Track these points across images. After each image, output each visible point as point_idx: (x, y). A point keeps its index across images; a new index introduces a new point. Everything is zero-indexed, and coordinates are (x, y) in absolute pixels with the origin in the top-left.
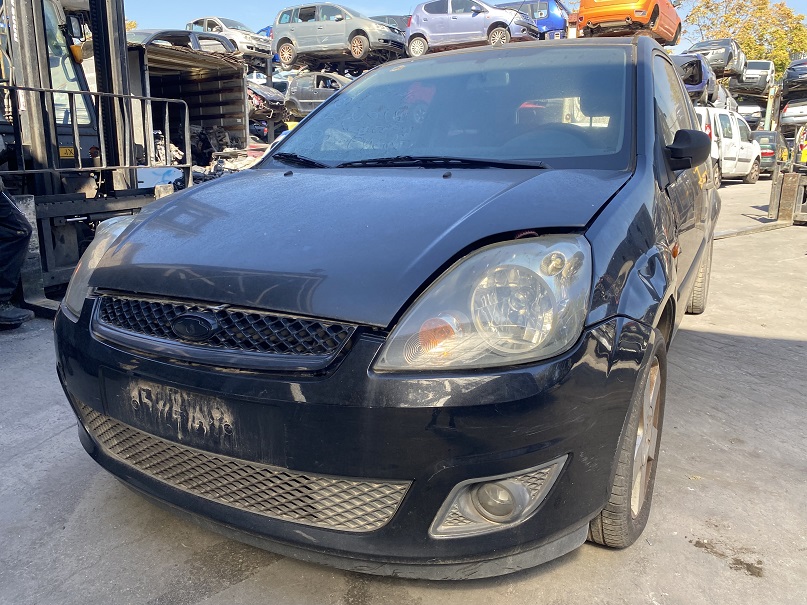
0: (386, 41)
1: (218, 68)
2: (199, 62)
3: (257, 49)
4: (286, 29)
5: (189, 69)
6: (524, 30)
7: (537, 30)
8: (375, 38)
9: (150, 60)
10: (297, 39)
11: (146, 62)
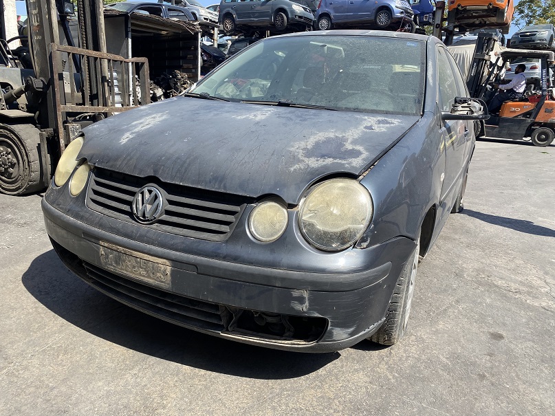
0: (300, 17)
1: (180, 32)
2: (167, 27)
3: (211, 20)
4: (229, 7)
5: (160, 32)
6: (402, 13)
7: (412, 12)
8: (292, 14)
9: (132, 24)
10: (237, 14)
11: (130, 26)
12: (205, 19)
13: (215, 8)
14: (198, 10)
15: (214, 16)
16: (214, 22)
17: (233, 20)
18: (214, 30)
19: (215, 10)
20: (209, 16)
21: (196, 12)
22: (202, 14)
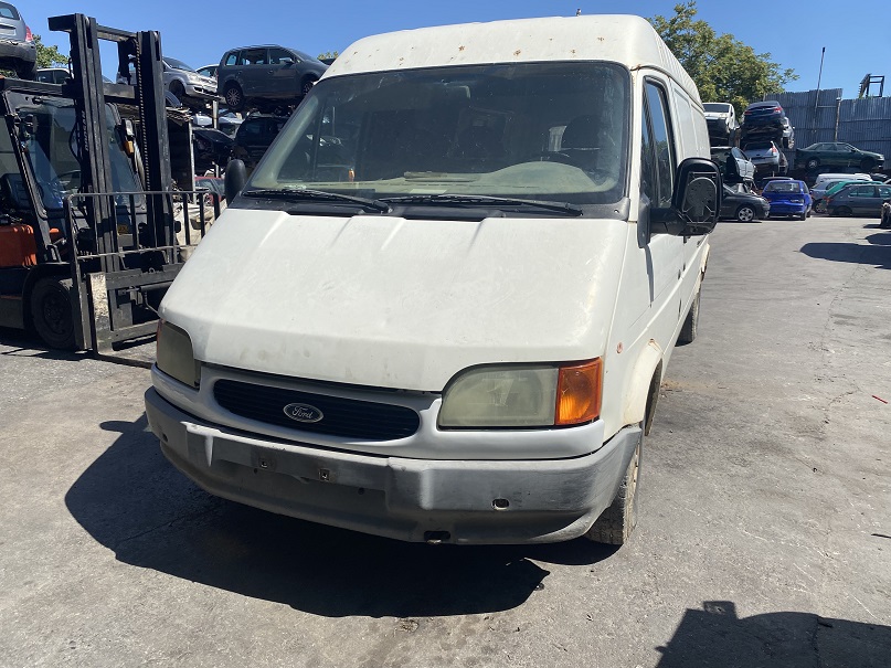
12: (197, 89)
13: (211, 70)
14: (185, 77)
15: (210, 84)
16: (212, 93)
17: (240, 91)
18: (211, 104)
19: (212, 75)
20: (203, 85)
21: (182, 79)
22: (191, 82)
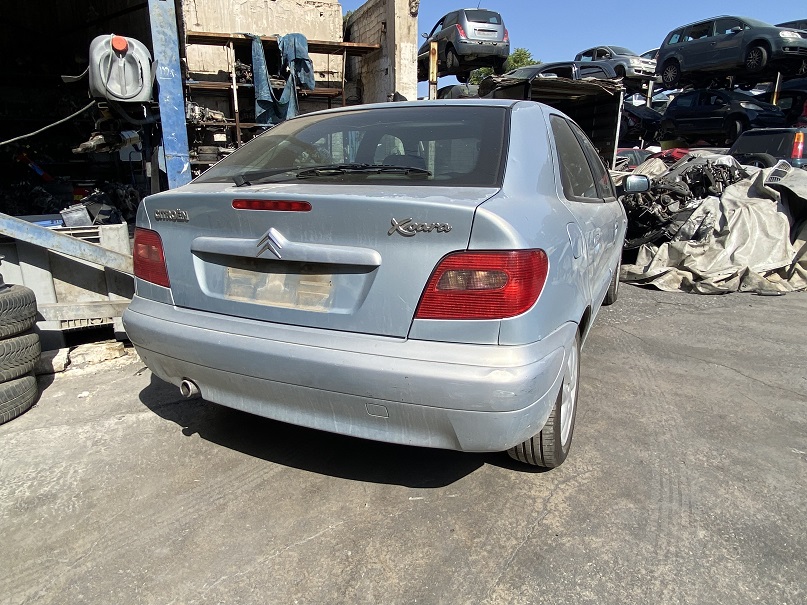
0: (792, 48)
1: (596, 94)
2: (578, 90)
4: (672, 50)
8: (778, 47)
11: (529, 95)
12: (636, 71)
14: (628, 61)
15: (650, 66)
16: (650, 73)
17: (678, 67)
18: (648, 84)
19: (653, 57)
20: (644, 67)
21: (625, 64)
22: (634, 65)
